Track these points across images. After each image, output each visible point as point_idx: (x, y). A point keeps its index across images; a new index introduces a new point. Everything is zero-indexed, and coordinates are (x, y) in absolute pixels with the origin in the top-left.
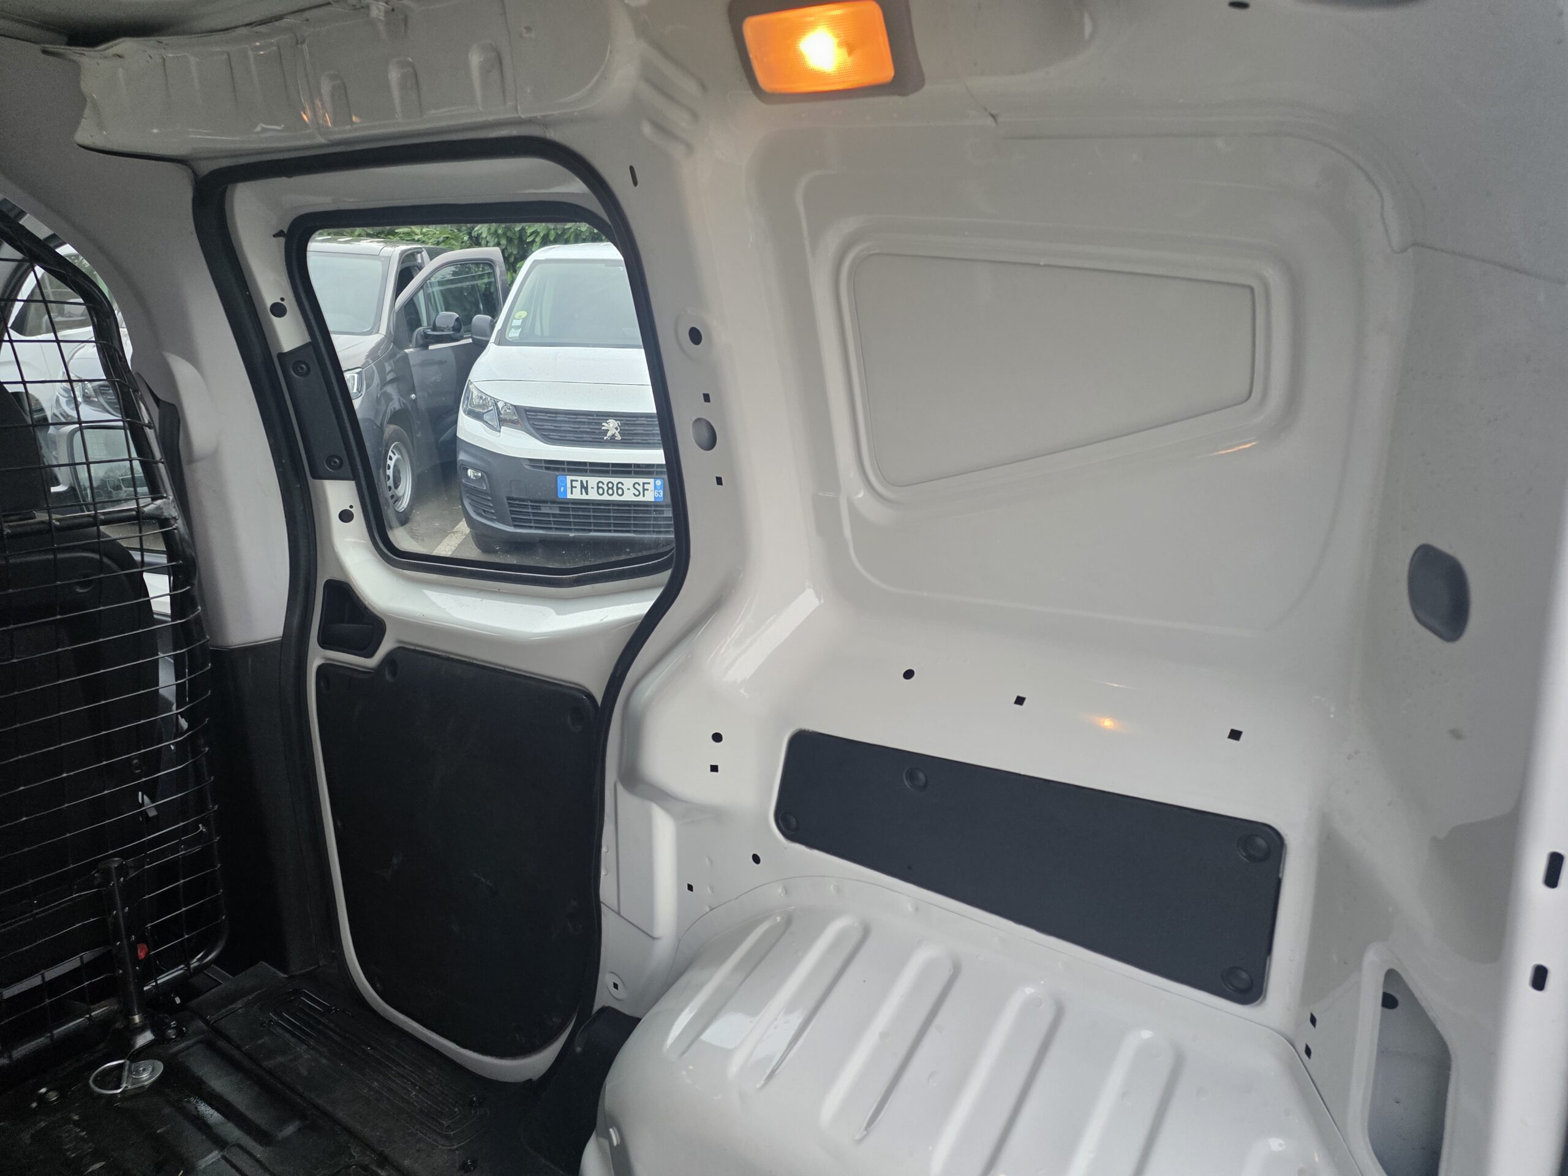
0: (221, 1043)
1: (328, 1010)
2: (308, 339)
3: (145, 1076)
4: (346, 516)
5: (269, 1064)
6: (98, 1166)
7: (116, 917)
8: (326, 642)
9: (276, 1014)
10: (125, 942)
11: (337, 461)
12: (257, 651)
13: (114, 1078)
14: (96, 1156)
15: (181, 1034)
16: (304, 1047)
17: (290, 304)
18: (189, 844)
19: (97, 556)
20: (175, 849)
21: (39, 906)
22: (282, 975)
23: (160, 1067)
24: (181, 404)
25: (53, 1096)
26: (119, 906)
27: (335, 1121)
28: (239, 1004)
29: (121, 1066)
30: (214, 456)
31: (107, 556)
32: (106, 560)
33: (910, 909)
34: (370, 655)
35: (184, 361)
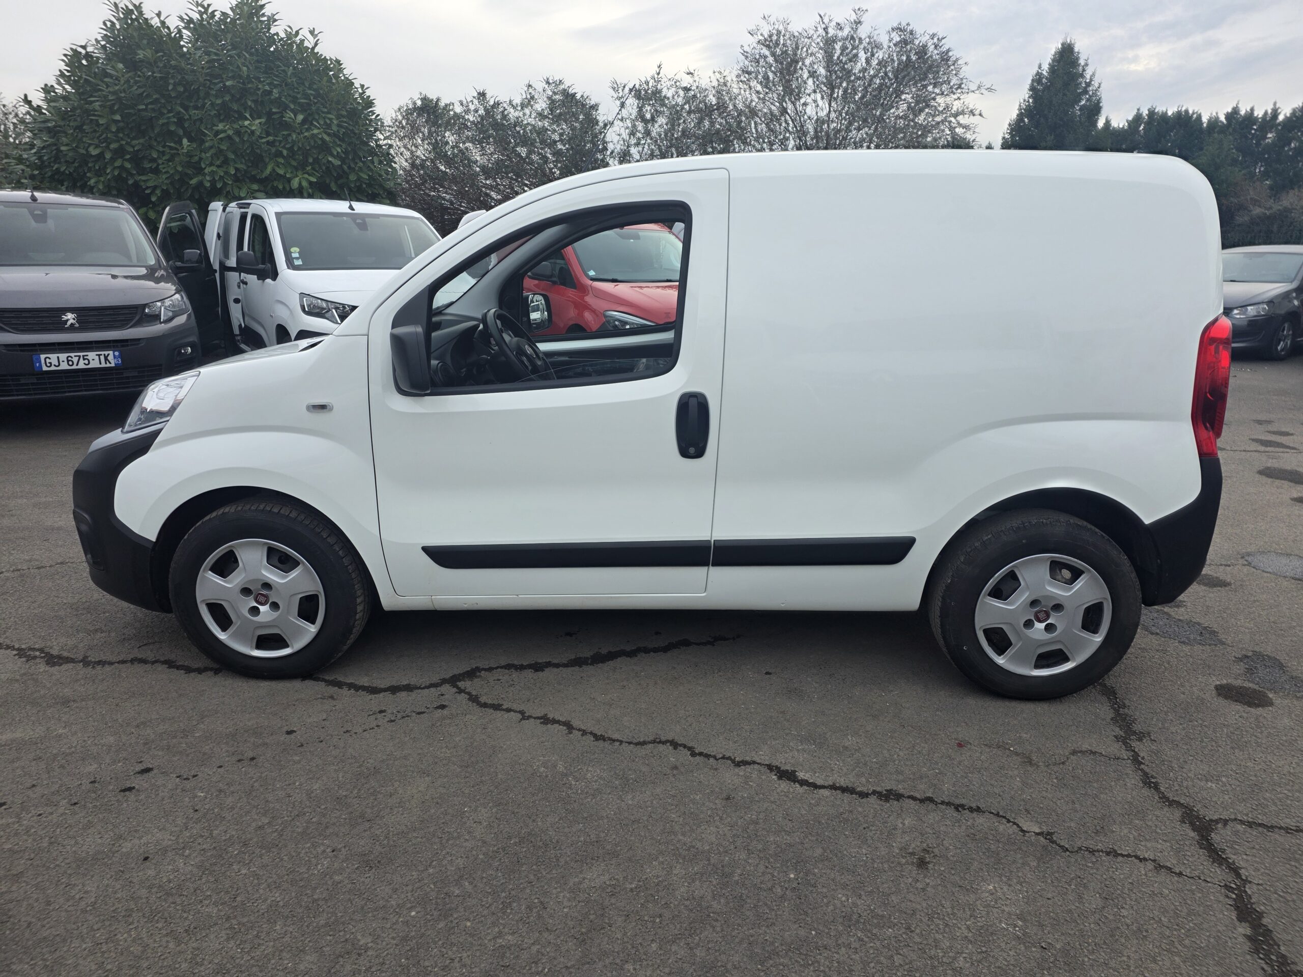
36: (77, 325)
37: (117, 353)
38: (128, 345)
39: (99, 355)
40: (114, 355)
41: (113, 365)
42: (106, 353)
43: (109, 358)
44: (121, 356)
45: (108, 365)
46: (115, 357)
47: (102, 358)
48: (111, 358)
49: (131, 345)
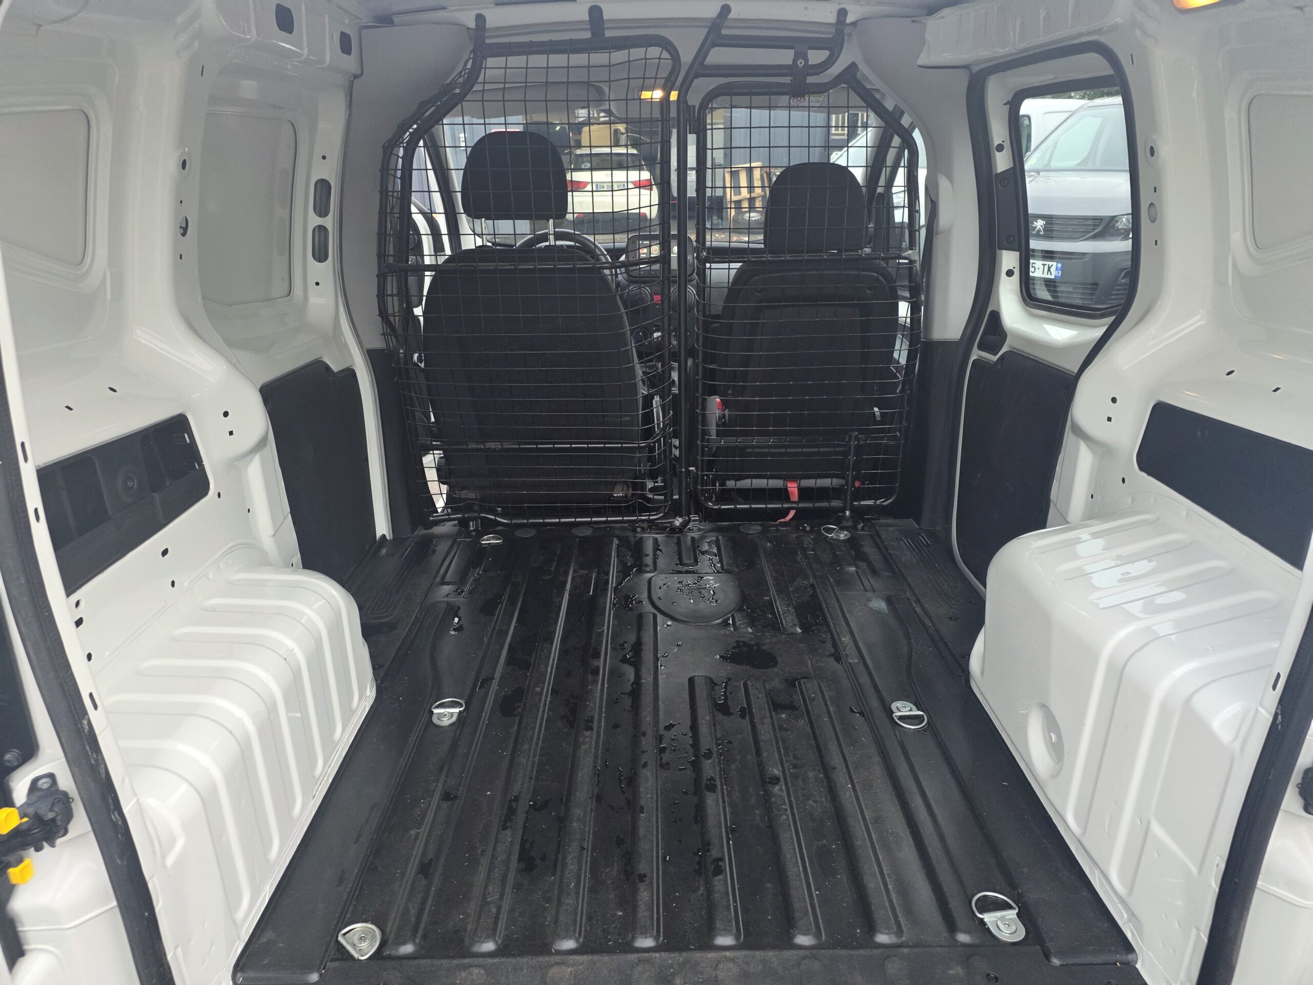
0: (877, 538)
1: (928, 545)
2: (1012, 166)
3: (842, 535)
4: (1010, 273)
5: (890, 551)
6: (812, 552)
7: (849, 459)
8: (980, 347)
9: (905, 538)
10: (850, 474)
11: (1012, 239)
12: (946, 345)
13: (830, 531)
14: (813, 550)
15: (863, 529)
16: (909, 552)
17: (1007, 145)
18: (889, 438)
19: (876, 275)
20: (882, 438)
21: (822, 441)
22: (916, 526)
23: (849, 535)
24: (938, 203)
25: (808, 529)
26: (852, 455)
27: (906, 580)
28: (892, 528)
29: (835, 529)
30: (948, 231)
31: (881, 275)
32: (880, 277)
33: (1184, 514)
34: (995, 354)
35: (946, 179)
36: (1042, 233)
37: (1059, 265)
38: (1071, 259)
39: (1044, 265)
40: (1057, 267)
41: (1053, 277)
42: (1051, 263)
43: (1051, 269)
44: (1062, 269)
45: (1049, 276)
46: (1057, 269)
47: (1046, 267)
48: (1053, 269)
49: (1076, 259)
